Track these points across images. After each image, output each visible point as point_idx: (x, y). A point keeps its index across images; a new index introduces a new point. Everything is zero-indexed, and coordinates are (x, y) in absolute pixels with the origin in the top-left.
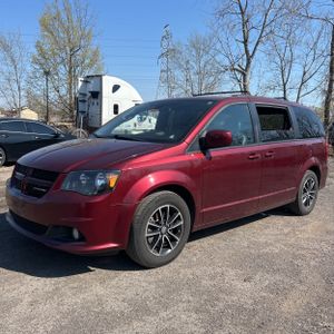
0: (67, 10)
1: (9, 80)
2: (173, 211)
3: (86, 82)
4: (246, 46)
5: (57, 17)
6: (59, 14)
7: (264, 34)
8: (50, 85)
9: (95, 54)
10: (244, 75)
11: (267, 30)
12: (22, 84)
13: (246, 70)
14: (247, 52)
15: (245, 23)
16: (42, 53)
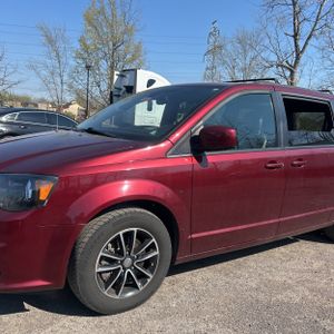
0: (112, 4)
1: (53, 74)
2: (142, 237)
3: (121, 76)
4: (296, 40)
5: (102, 12)
6: (103, 8)
7: (317, 27)
8: (91, 79)
9: (138, 49)
10: (292, 72)
11: (322, 22)
12: (65, 78)
13: (295, 67)
14: (296, 46)
15: (296, 15)
16: (86, 49)
